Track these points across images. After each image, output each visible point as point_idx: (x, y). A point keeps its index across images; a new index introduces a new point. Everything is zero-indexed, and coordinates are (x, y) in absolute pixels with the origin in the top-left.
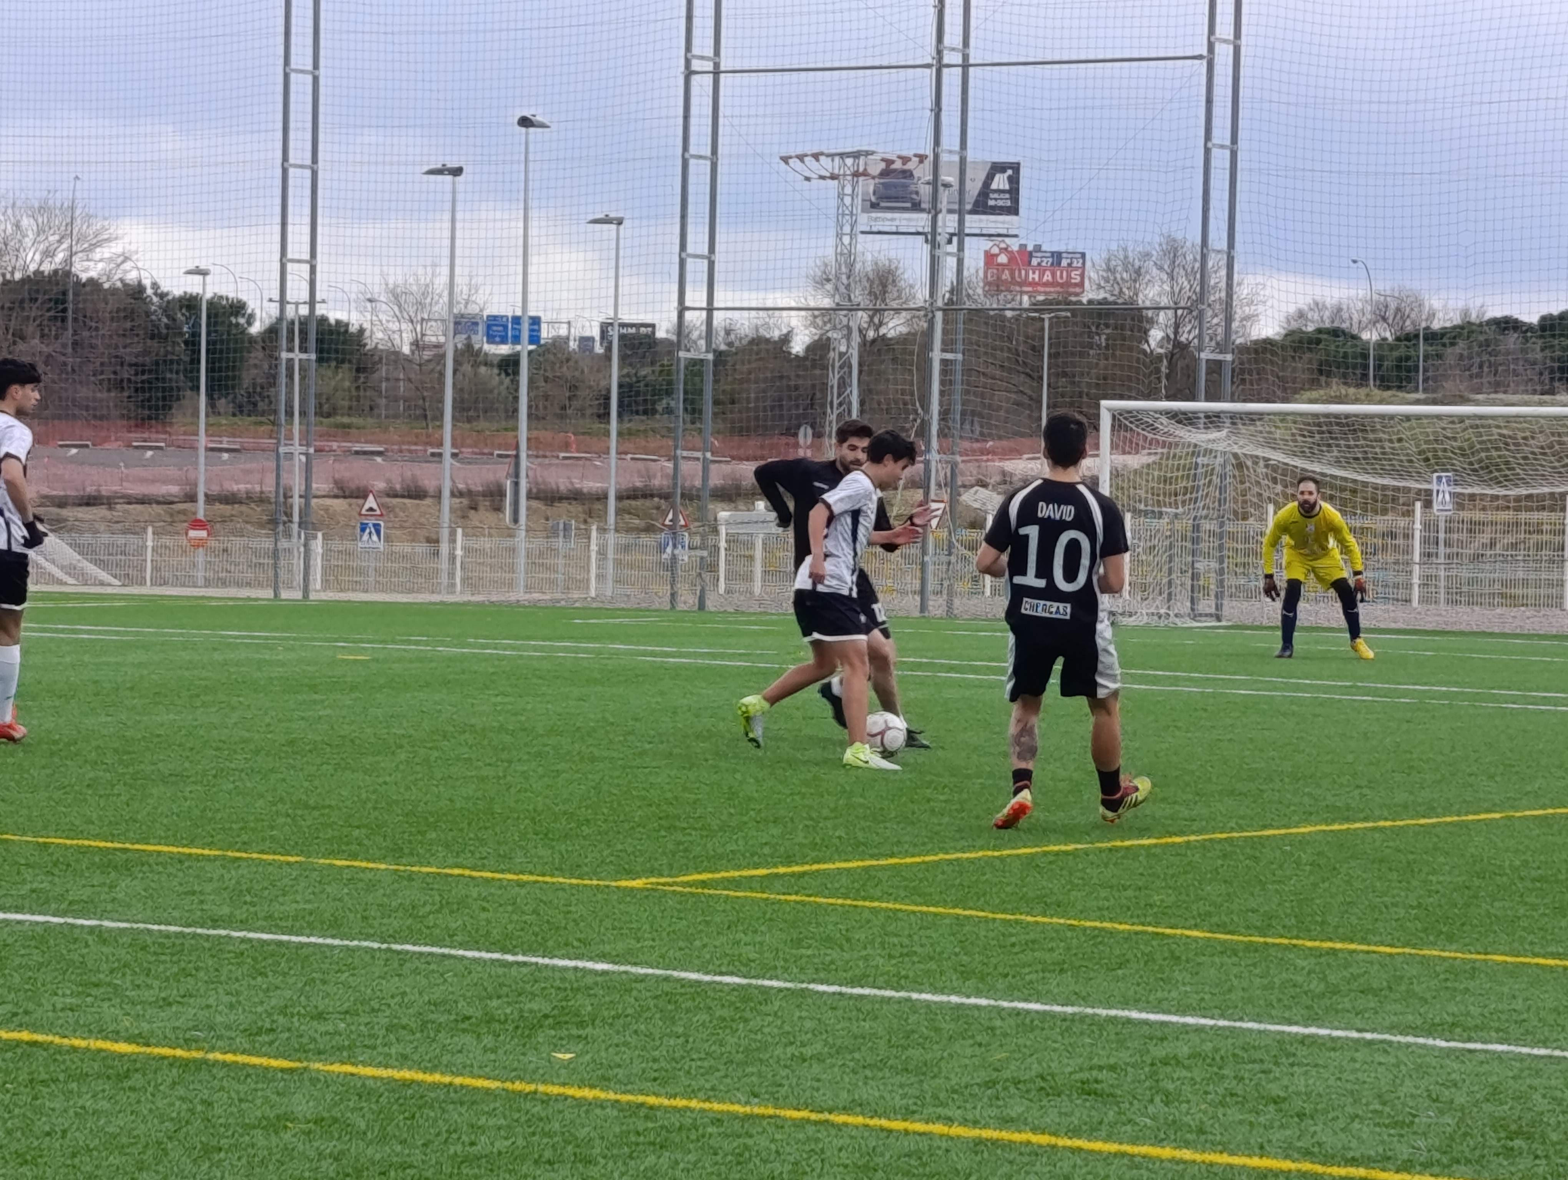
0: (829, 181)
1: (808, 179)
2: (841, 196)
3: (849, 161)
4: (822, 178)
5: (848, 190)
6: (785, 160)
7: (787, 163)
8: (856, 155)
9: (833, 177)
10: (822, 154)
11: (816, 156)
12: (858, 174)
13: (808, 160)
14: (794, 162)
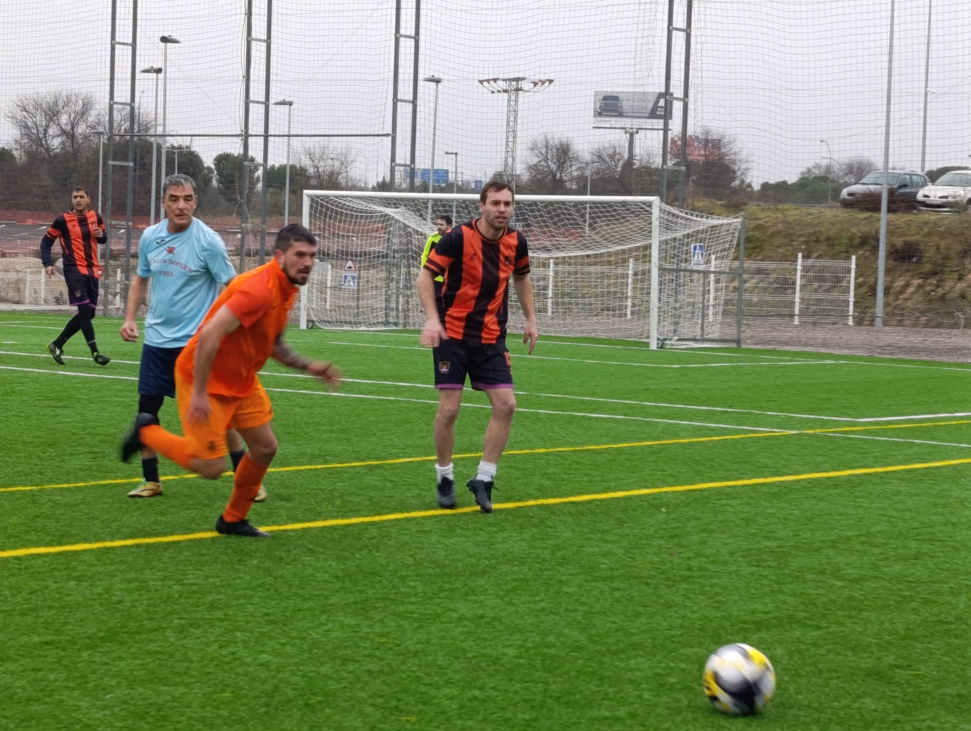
0: (503, 93)
1: (493, 92)
2: (509, 101)
3: (514, 83)
4: (499, 91)
5: (513, 98)
7: (482, 84)
8: (517, 80)
9: (506, 91)
10: (498, 79)
11: (495, 80)
12: (518, 90)
13: (492, 82)
14: (485, 83)
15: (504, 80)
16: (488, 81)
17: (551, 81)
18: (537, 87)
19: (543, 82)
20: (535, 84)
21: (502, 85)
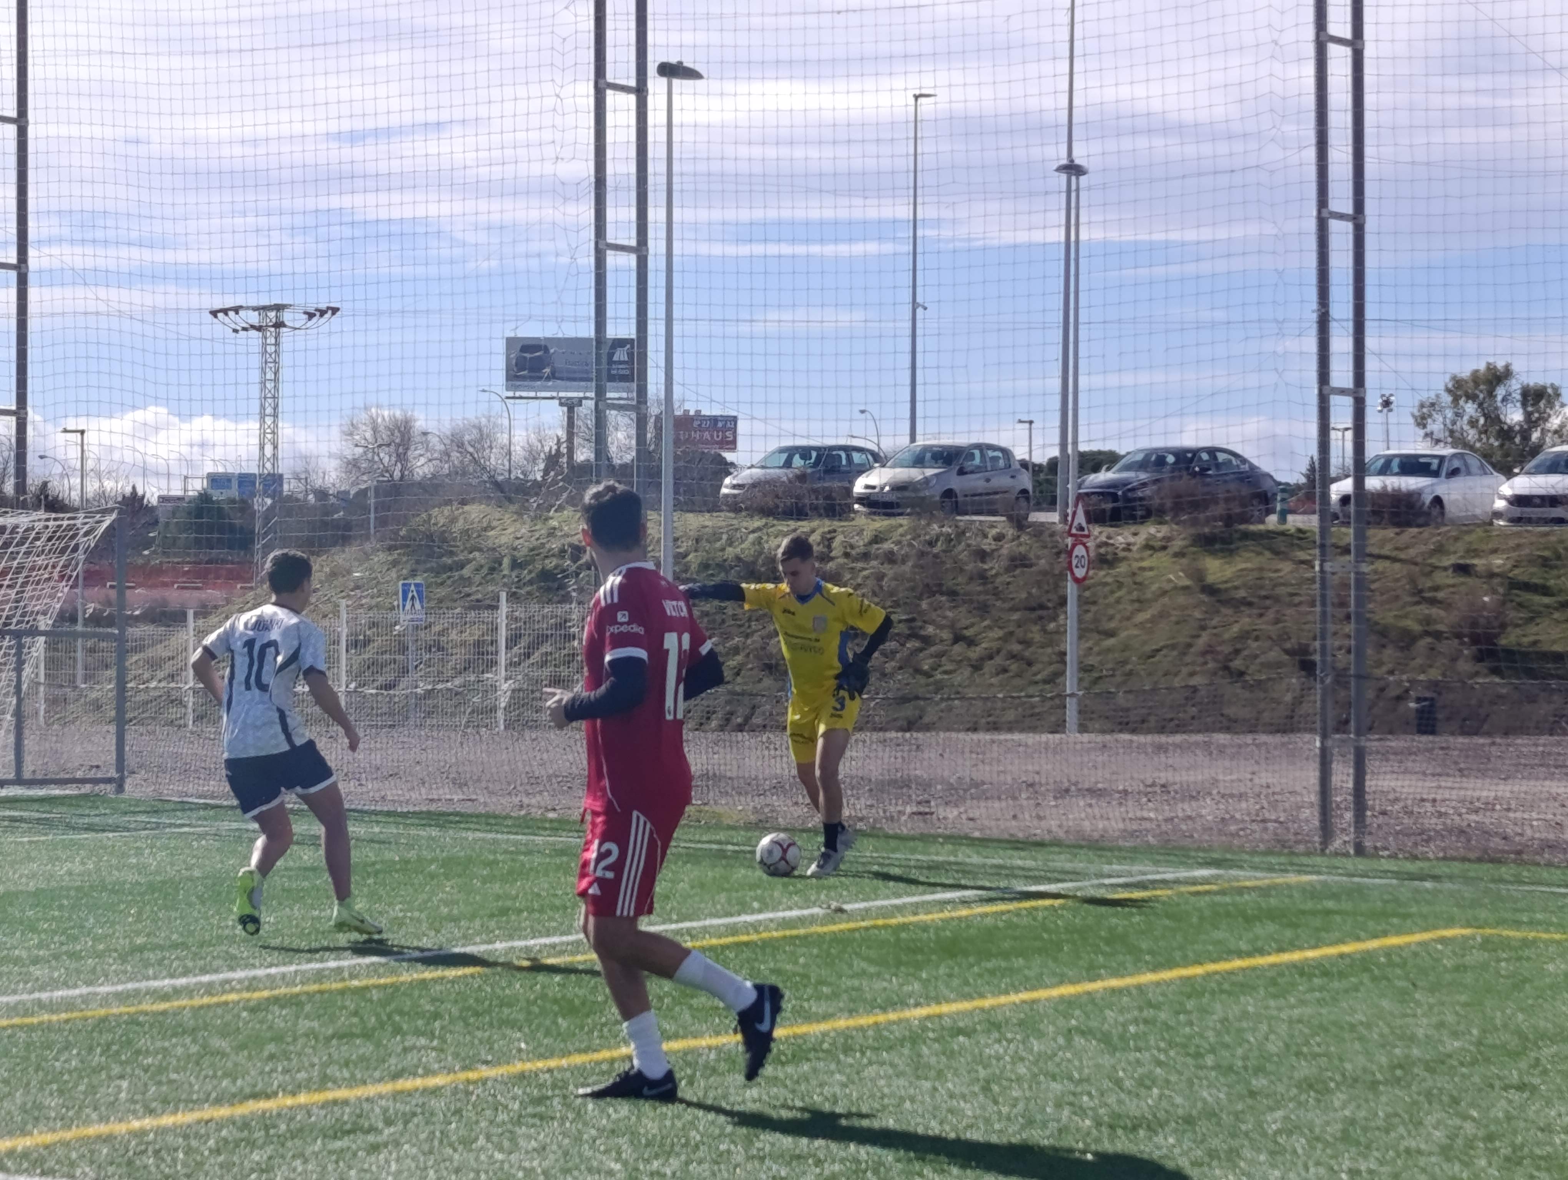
0: (253, 332)
2: (265, 345)
3: (272, 314)
4: (244, 329)
6: (214, 313)
7: (215, 317)
8: (279, 308)
9: (259, 329)
10: (241, 307)
11: (236, 310)
12: (279, 325)
13: (231, 314)
14: (220, 315)
15: (255, 309)
16: (225, 311)
17: (335, 310)
18: (315, 320)
19: (322, 313)
20: (311, 316)
21: (254, 318)
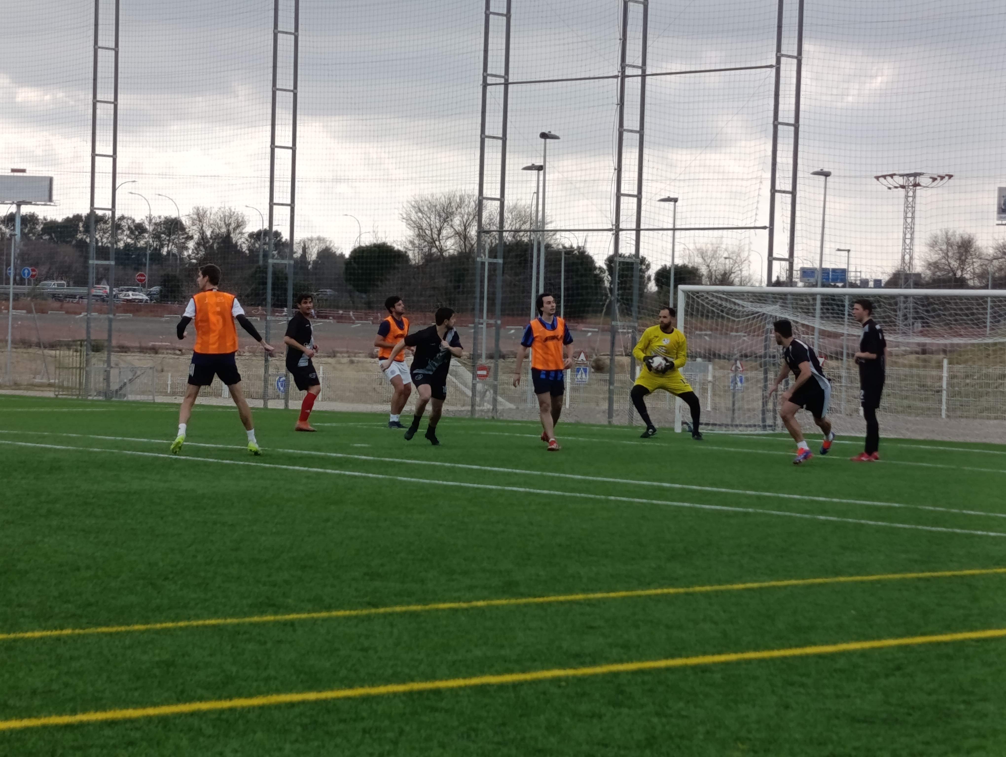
0: (900, 189)
1: (890, 188)
2: (907, 197)
3: (912, 179)
4: (896, 187)
5: (911, 194)
6: (877, 178)
7: (878, 180)
8: (915, 175)
9: (903, 187)
10: (895, 175)
11: (892, 176)
12: (916, 185)
13: (889, 179)
14: (881, 179)
15: (901, 176)
16: (884, 177)
17: (950, 177)
18: (936, 182)
19: (942, 178)
20: (934, 179)
21: (900, 181)
